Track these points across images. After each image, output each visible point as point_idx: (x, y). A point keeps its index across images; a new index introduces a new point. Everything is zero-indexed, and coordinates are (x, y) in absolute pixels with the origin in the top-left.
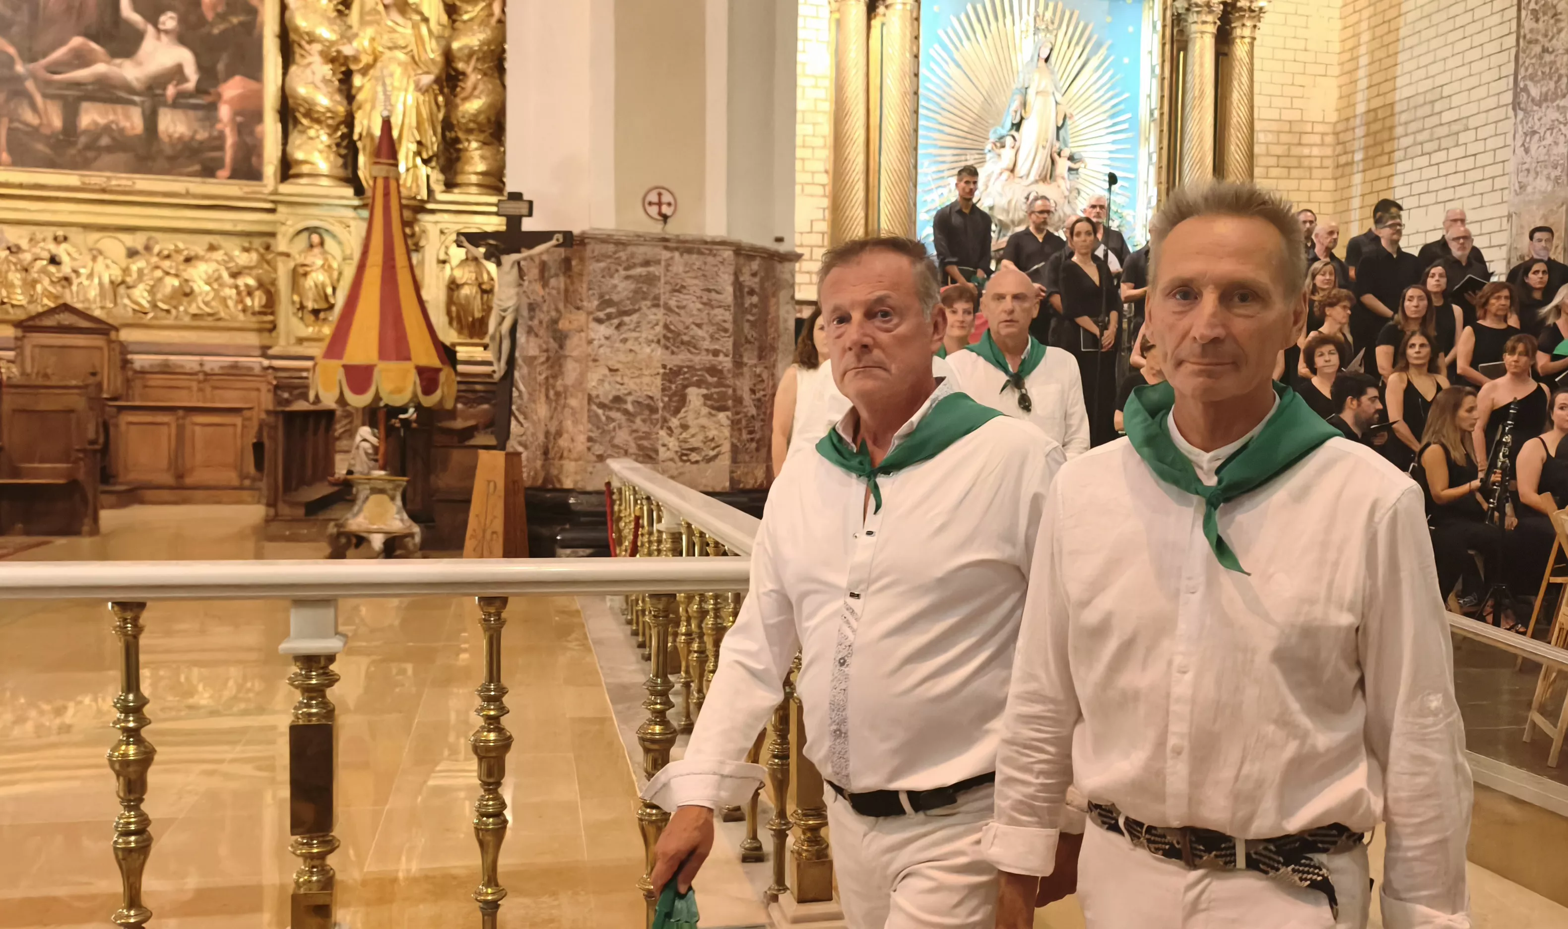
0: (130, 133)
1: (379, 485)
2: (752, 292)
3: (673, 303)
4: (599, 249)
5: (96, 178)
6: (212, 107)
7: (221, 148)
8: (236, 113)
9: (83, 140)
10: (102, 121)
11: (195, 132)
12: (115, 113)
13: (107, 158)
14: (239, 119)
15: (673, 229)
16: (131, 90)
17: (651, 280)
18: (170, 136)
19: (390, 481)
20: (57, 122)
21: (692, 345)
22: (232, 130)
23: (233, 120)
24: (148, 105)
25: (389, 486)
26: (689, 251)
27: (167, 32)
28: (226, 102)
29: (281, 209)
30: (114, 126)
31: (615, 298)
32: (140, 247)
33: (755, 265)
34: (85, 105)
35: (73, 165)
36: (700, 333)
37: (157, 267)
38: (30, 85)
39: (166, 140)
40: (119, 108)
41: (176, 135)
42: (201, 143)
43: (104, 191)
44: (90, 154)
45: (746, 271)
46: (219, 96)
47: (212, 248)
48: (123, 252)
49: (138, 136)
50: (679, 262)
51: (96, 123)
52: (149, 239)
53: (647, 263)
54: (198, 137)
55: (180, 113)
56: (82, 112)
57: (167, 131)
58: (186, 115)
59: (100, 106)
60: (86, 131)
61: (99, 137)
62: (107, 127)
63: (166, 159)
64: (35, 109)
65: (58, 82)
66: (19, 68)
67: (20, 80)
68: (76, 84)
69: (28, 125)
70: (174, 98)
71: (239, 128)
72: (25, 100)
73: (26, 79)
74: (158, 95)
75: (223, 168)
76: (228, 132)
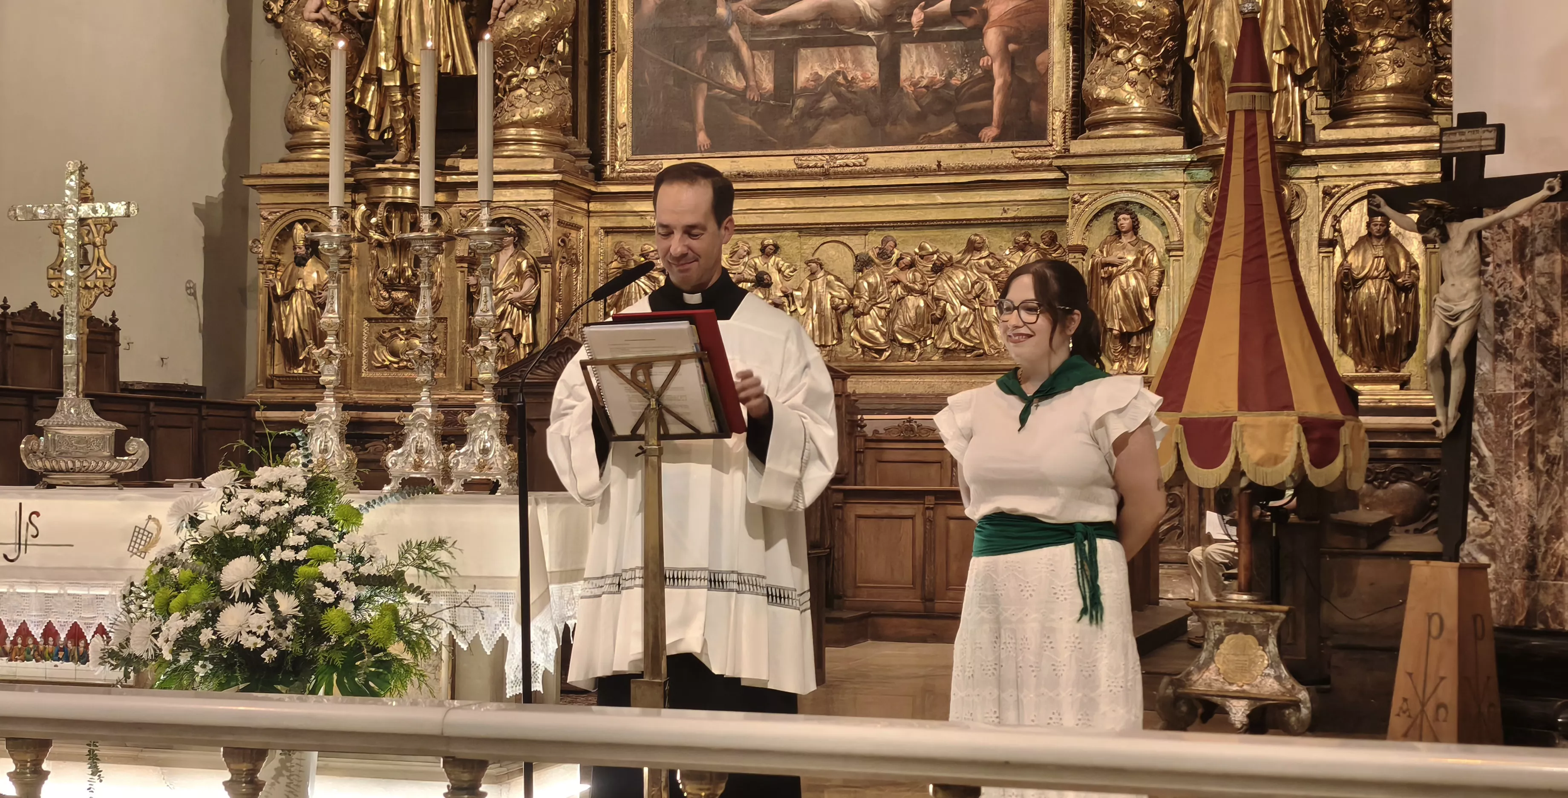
0: (863, 85)
1: (1241, 617)
5: (816, 158)
6: (975, 34)
7: (988, 94)
8: (1008, 40)
9: (800, 103)
10: (825, 74)
11: (951, 75)
12: (843, 61)
13: (832, 127)
14: (1012, 47)
16: (862, 22)
18: (915, 85)
19: (1257, 611)
20: (768, 84)
22: (1001, 65)
23: (1004, 50)
24: (886, 41)
25: (1256, 620)
28: (994, 24)
29: (1074, 179)
30: (840, 79)
34: (804, 52)
35: (787, 143)
37: (896, 282)
38: (734, 33)
39: (910, 90)
40: (847, 52)
41: (924, 82)
42: (958, 89)
43: (826, 175)
44: (810, 124)
46: (985, 15)
47: (972, 247)
48: (850, 261)
49: (873, 89)
51: (817, 77)
52: (884, 241)
54: (955, 81)
55: (930, 48)
56: (800, 63)
57: (912, 77)
58: (937, 49)
59: (823, 51)
60: (804, 89)
61: (819, 96)
62: (831, 81)
63: (910, 119)
64: (740, 66)
65: (771, 24)
66: (722, 11)
67: (722, 26)
68: (792, 24)
69: (731, 90)
70: (922, 27)
71: (1012, 61)
72: (729, 56)
73: (728, 27)
74: (902, 25)
75: (989, 124)
76: (996, 69)
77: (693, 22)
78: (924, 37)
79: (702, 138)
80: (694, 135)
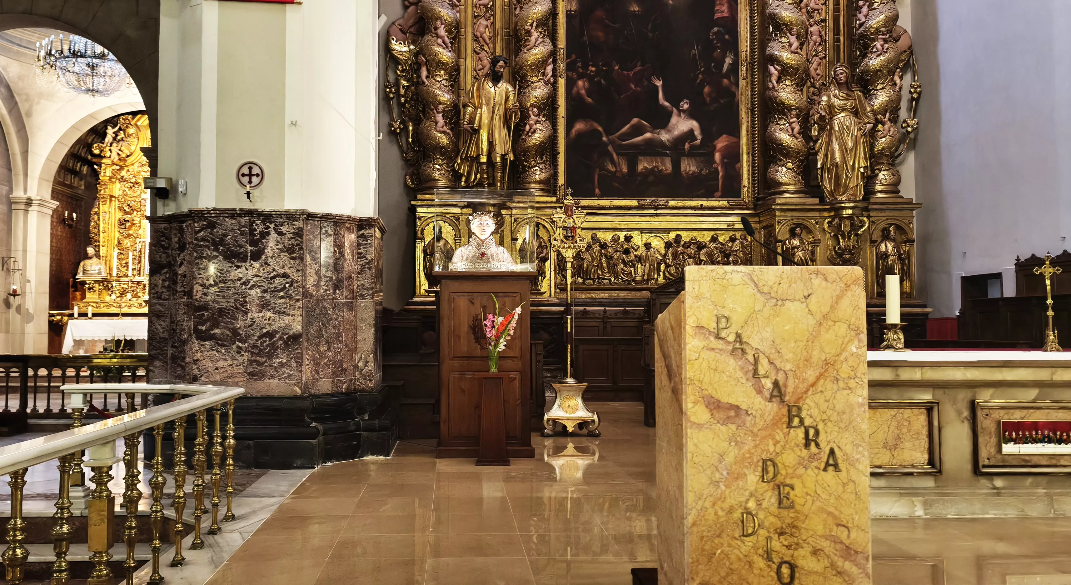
0: (665, 173)
5: (647, 201)
6: (710, 154)
7: (716, 179)
8: (723, 158)
9: (639, 178)
10: (650, 167)
11: (701, 170)
12: (656, 162)
13: (653, 189)
14: (725, 160)
16: (663, 146)
18: (687, 173)
20: (625, 170)
22: (722, 167)
23: (722, 161)
24: (674, 156)
27: (684, 111)
28: (718, 151)
29: (778, 213)
30: (656, 170)
34: (640, 158)
35: (634, 195)
37: (683, 253)
38: (610, 148)
39: (685, 175)
40: (659, 159)
41: (691, 173)
42: (704, 176)
44: (644, 187)
46: (715, 147)
48: (663, 245)
49: (669, 174)
51: (646, 168)
52: (677, 236)
54: (703, 173)
55: (693, 159)
56: (639, 162)
57: (685, 170)
58: (695, 160)
59: (649, 158)
60: (641, 173)
61: (648, 176)
62: (652, 170)
63: (686, 187)
64: (613, 163)
65: (625, 145)
66: (604, 139)
67: (606, 145)
68: (634, 146)
69: (609, 172)
70: (689, 151)
71: (725, 166)
72: (608, 158)
73: (608, 145)
74: (680, 149)
75: (717, 191)
76: (719, 168)
77: (593, 143)
79: (597, 191)
80: (594, 189)
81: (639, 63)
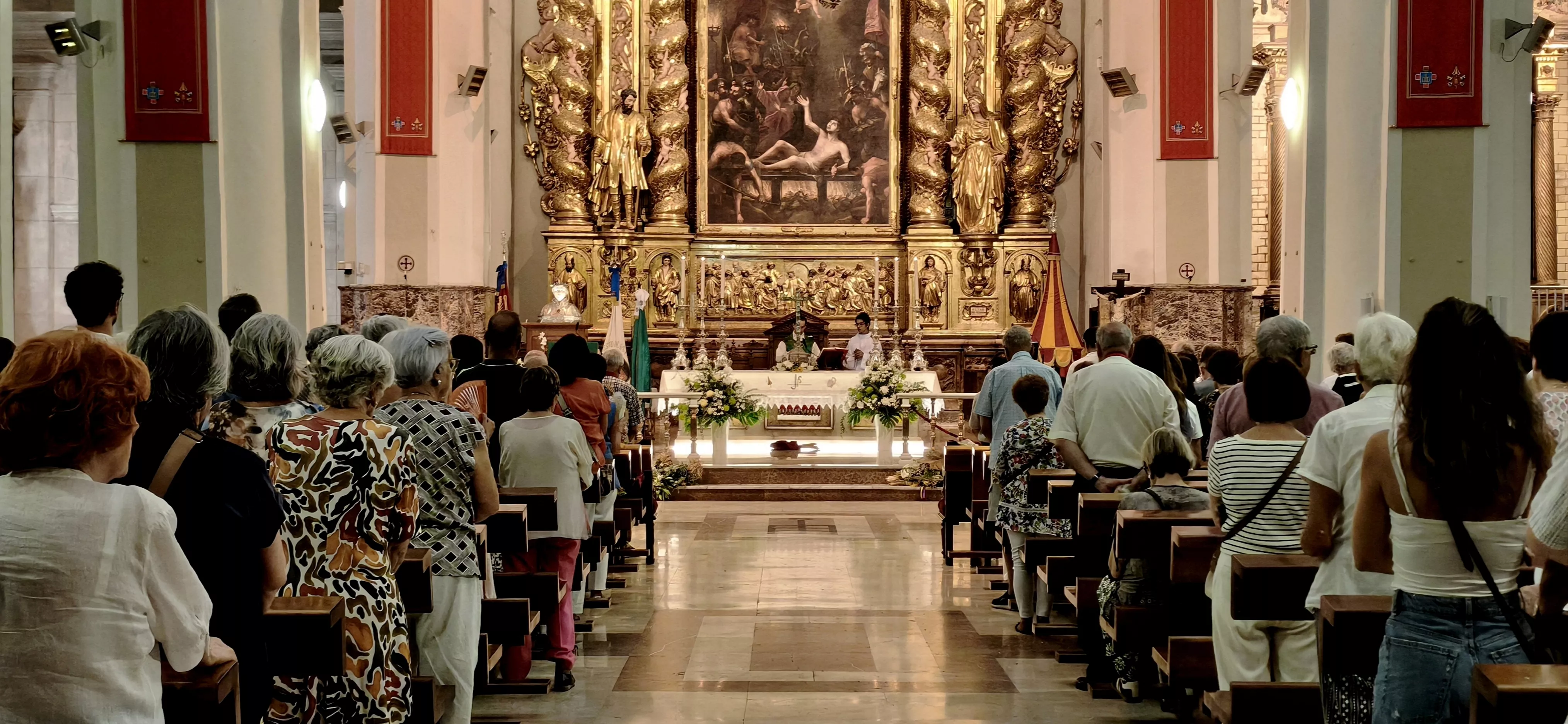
0: (810, 198)
2: (1231, 308)
3: (1193, 316)
4: (1160, 293)
5: (793, 228)
6: (859, 178)
7: (864, 204)
8: (873, 181)
9: (783, 204)
10: (794, 192)
11: (848, 195)
12: (801, 186)
13: (797, 215)
14: (874, 185)
15: (1194, 282)
16: (809, 170)
17: (1184, 306)
18: (833, 199)
21: (1203, 336)
22: (870, 192)
23: (870, 186)
24: (820, 180)
26: (1201, 292)
27: (831, 133)
28: (866, 175)
29: (910, 244)
30: (801, 195)
31: (1167, 315)
32: (816, 270)
33: (1232, 296)
34: (784, 182)
35: (777, 221)
36: (1207, 330)
37: (827, 282)
38: (753, 172)
39: (831, 201)
40: (804, 183)
41: (837, 198)
42: (851, 202)
43: (797, 236)
44: (788, 213)
45: (1228, 299)
46: (862, 171)
48: (806, 272)
49: (815, 200)
50: (1196, 298)
51: (791, 193)
52: (822, 264)
53: (1181, 299)
54: (850, 198)
55: (839, 183)
56: (783, 187)
57: (832, 195)
58: (842, 184)
60: (785, 198)
61: (792, 202)
62: (797, 195)
63: (832, 214)
64: (756, 186)
65: (769, 169)
66: (748, 162)
67: (748, 168)
68: (779, 170)
69: (752, 197)
70: (836, 174)
71: (874, 191)
72: (751, 183)
73: (751, 169)
74: (826, 173)
75: (865, 216)
76: (867, 193)
77: (735, 166)
78: (836, 178)
79: (740, 217)
80: (736, 216)
81: (785, 82)
